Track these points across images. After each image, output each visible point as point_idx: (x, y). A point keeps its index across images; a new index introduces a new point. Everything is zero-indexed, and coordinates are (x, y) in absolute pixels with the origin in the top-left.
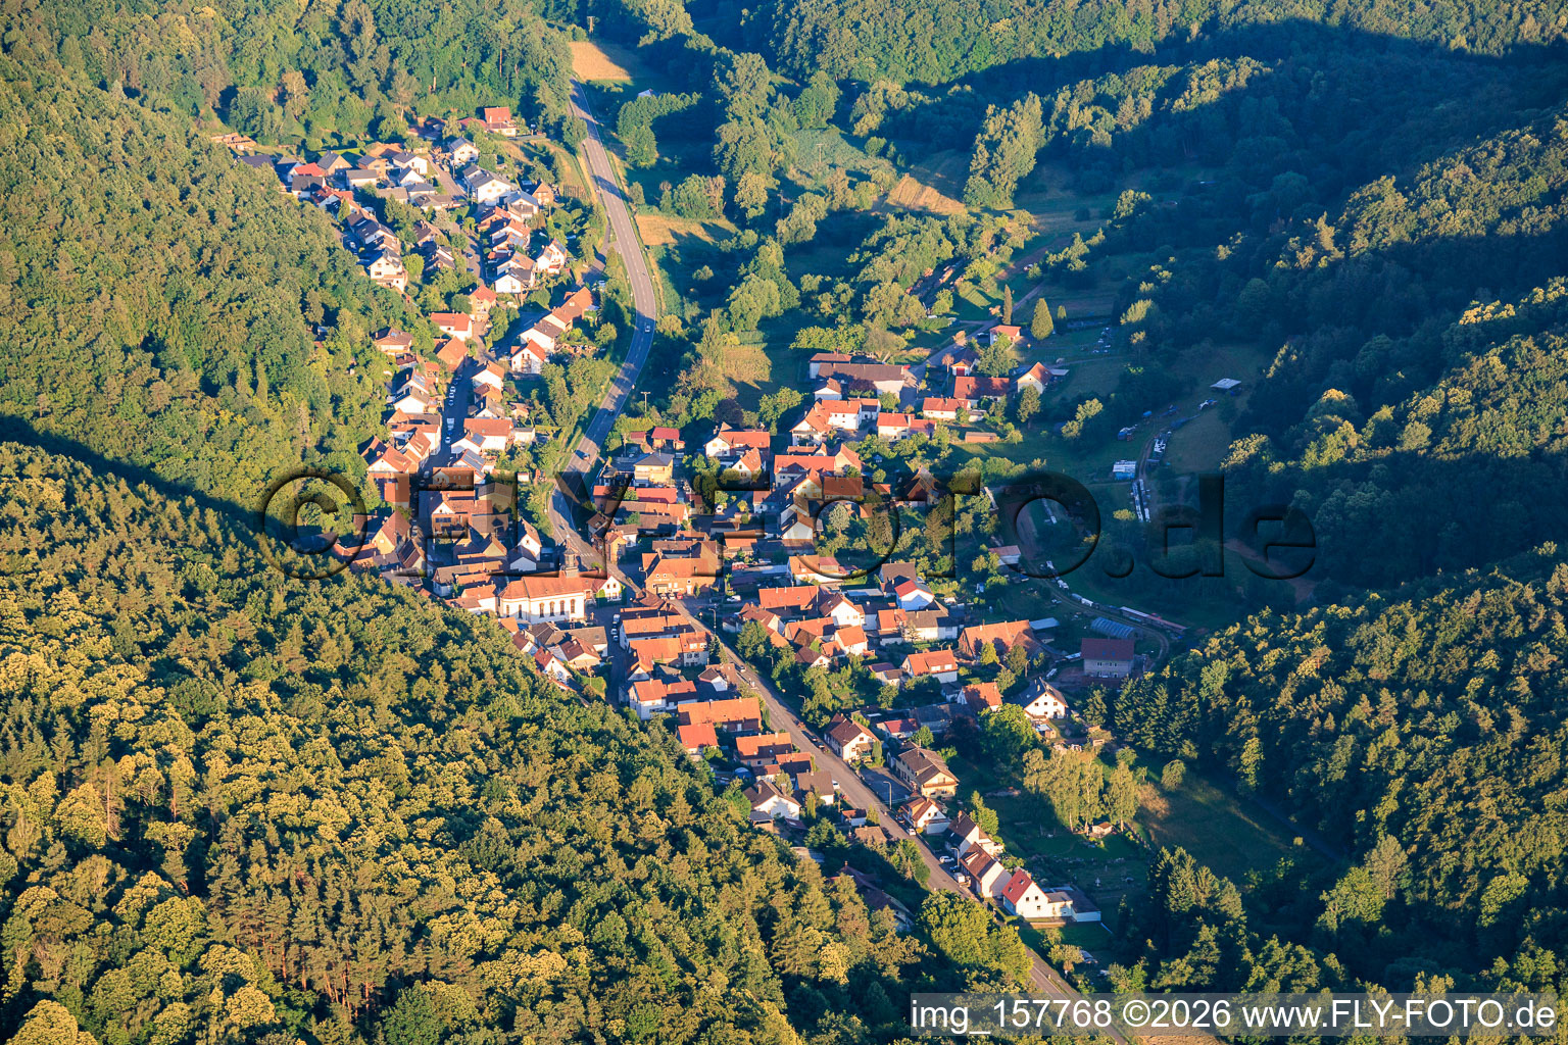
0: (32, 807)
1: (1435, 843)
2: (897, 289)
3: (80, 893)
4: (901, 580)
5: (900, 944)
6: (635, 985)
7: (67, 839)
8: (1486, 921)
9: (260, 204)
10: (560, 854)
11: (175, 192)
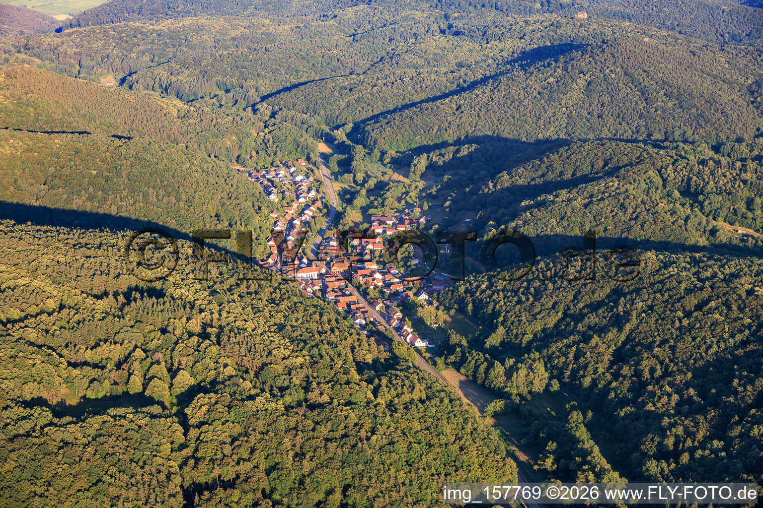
0: (181, 325)
1: (512, 327)
2: (392, 199)
3: (191, 345)
4: (391, 268)
5: (385, 354)
6: (319, 365)
7: (188, 332)
8: (523, 345)
9: (243, 182)
10: (304, 334)
11: (224, 180)
